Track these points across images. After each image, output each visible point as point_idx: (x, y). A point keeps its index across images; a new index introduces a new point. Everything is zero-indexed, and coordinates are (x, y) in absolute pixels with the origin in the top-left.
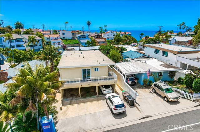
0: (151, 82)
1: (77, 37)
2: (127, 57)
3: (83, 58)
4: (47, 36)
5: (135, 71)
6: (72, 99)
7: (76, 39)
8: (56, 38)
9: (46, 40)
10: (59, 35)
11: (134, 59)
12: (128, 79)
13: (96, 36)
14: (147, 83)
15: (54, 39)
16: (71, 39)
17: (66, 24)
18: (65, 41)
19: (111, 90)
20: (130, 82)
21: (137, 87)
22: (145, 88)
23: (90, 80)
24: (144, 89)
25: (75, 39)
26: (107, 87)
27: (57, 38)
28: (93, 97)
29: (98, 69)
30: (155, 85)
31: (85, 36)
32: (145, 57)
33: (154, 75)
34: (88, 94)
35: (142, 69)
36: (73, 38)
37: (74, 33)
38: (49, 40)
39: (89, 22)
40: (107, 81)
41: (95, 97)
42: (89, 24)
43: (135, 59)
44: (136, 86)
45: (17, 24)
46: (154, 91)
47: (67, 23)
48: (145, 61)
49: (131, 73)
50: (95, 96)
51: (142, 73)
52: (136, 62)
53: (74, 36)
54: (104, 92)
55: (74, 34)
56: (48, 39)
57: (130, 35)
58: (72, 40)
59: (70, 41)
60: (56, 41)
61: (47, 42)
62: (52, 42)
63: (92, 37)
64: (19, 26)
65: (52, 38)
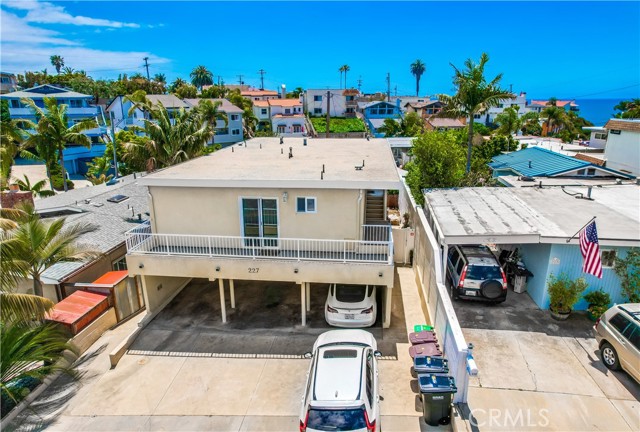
0: (598, 301)
1: (362, 111)
2: (510, 173)
3: (291, 156)
4: (264, 104)
5: (505, 230)
6: (187, 326)
7: (359, 116)
8: (288, 111)
9: (256, 117)
10: (301, 99)
11: (533, 180)
12: (465, 268)
13: (431, 106)
14: (577, 304)
15: (284, 112)
16: (340, 115)
17: (344, 73)
18: (320, 121)
19: (367, 311)
20: (471, 285)
21: (510, 319)
22: (554, 327)
23: (276, 253)
24: (550, 333)
25: (354, 117)
26: (351, 293)
27: (292, 111)
28: (278, 333)
29: (311, 203)
30: (619, 322)
31: (390, 106)
32: (597, 174)
33: (622, 265)
34: (266, 314)
35: (549, 223)
36: (350, 112)
37: (351, 96)
38: (266, 116)
39: (418, 64)
40: (341, 266)
41: (283, 334)
42: (418, 70)
43: (538, 181)
44: (504, 312)
45: (197, 73)
46: (608, 353)
47: (346, 68)
48: (585, 192)
49: (477, 235)
50: (290, 330)
51: (543, 241)
52: (537, 193)
53: (351, 106)
54: (331, 317)
55: (352, 98)
56: (264, 112)
57: (573, 109)
58: (344, 118)
59: (335, 123)
60: (289, 121)
61: (263, 124)
62: (276, 121)
63: (416, 109)
64: (202, 78)
65: (276, 111)
